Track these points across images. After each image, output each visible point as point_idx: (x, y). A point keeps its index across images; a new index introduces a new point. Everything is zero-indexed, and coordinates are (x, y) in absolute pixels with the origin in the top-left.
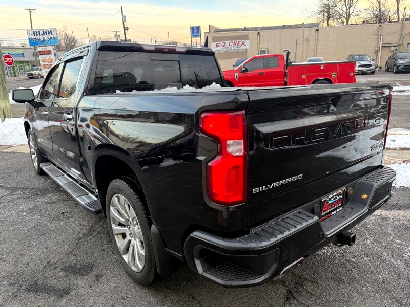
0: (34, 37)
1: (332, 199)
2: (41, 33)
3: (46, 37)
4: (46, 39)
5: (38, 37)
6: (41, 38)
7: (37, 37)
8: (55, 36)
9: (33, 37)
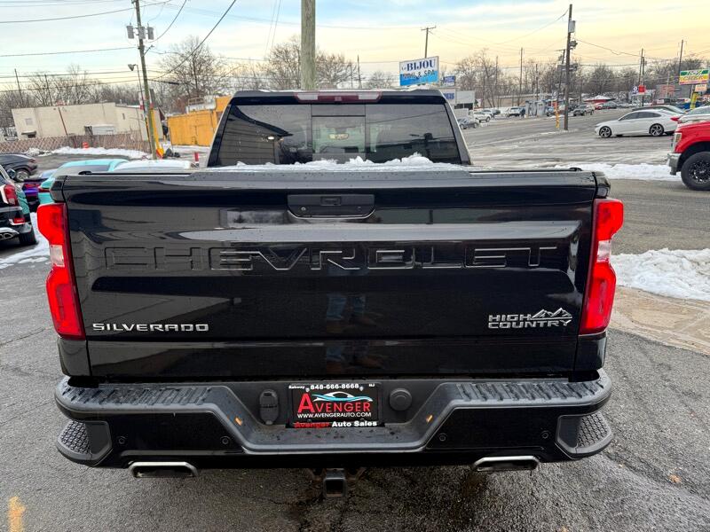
0: (408, 72)
1: (331, 394)
2: (418, 65)
3: (422, 71)
4: (422, 74)
5: (413, 71)
6: (416, 73)
7: (410, 72)
8: (435, 69)
9: (405, 72)
